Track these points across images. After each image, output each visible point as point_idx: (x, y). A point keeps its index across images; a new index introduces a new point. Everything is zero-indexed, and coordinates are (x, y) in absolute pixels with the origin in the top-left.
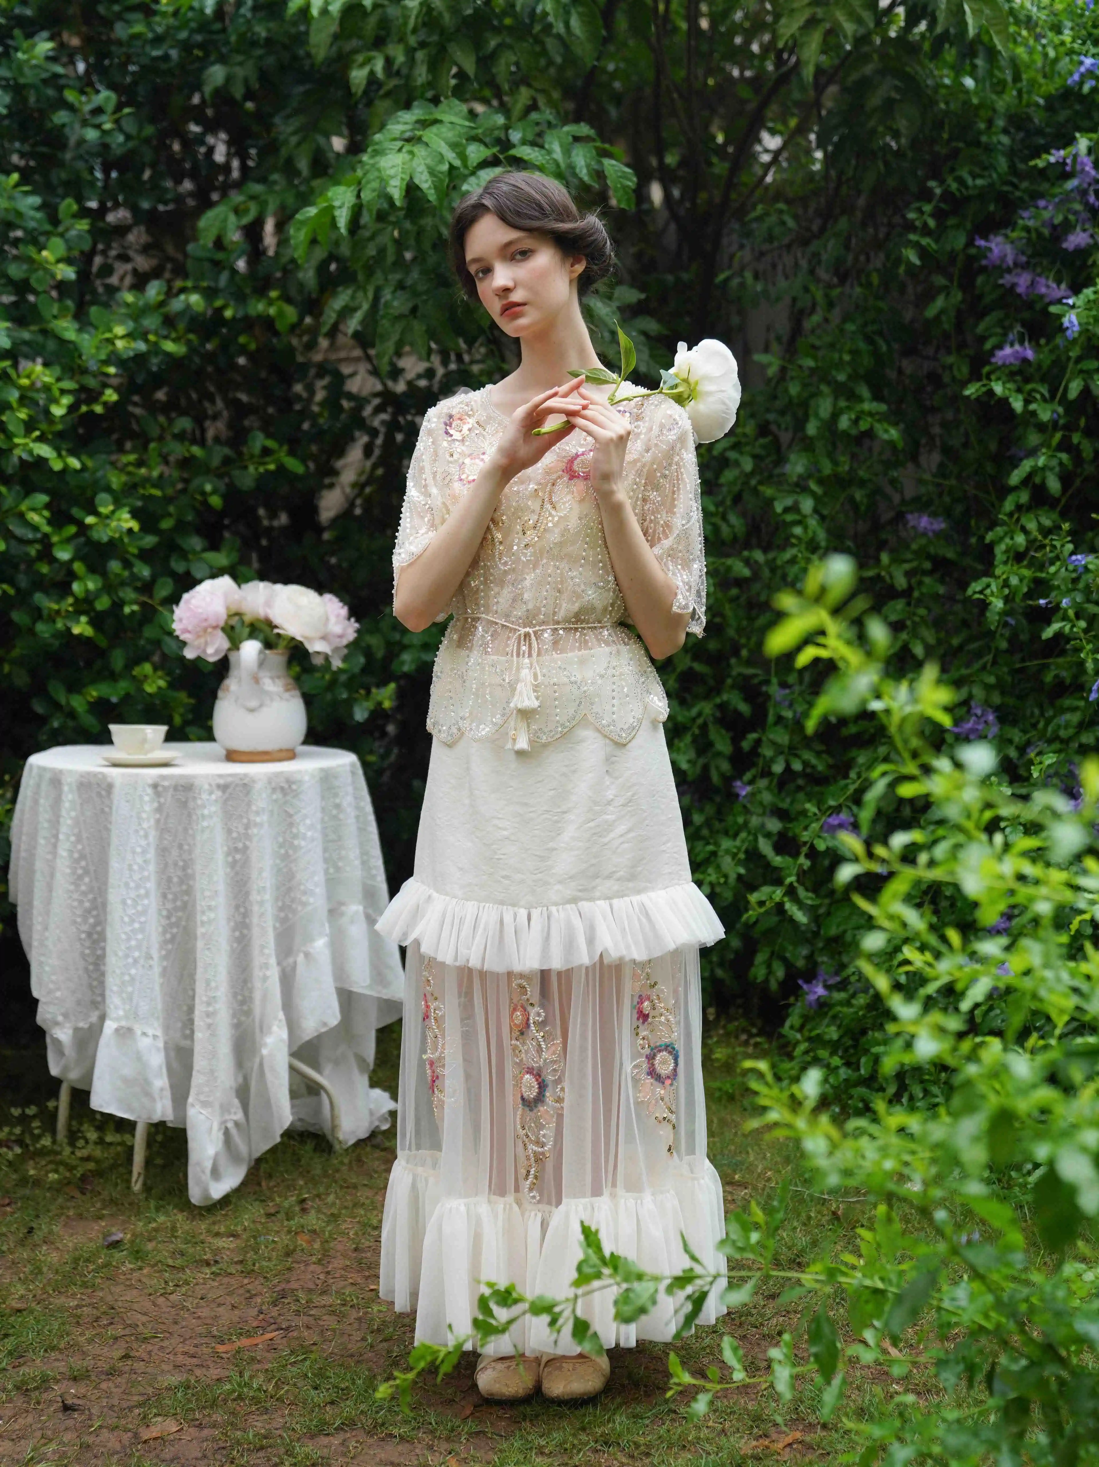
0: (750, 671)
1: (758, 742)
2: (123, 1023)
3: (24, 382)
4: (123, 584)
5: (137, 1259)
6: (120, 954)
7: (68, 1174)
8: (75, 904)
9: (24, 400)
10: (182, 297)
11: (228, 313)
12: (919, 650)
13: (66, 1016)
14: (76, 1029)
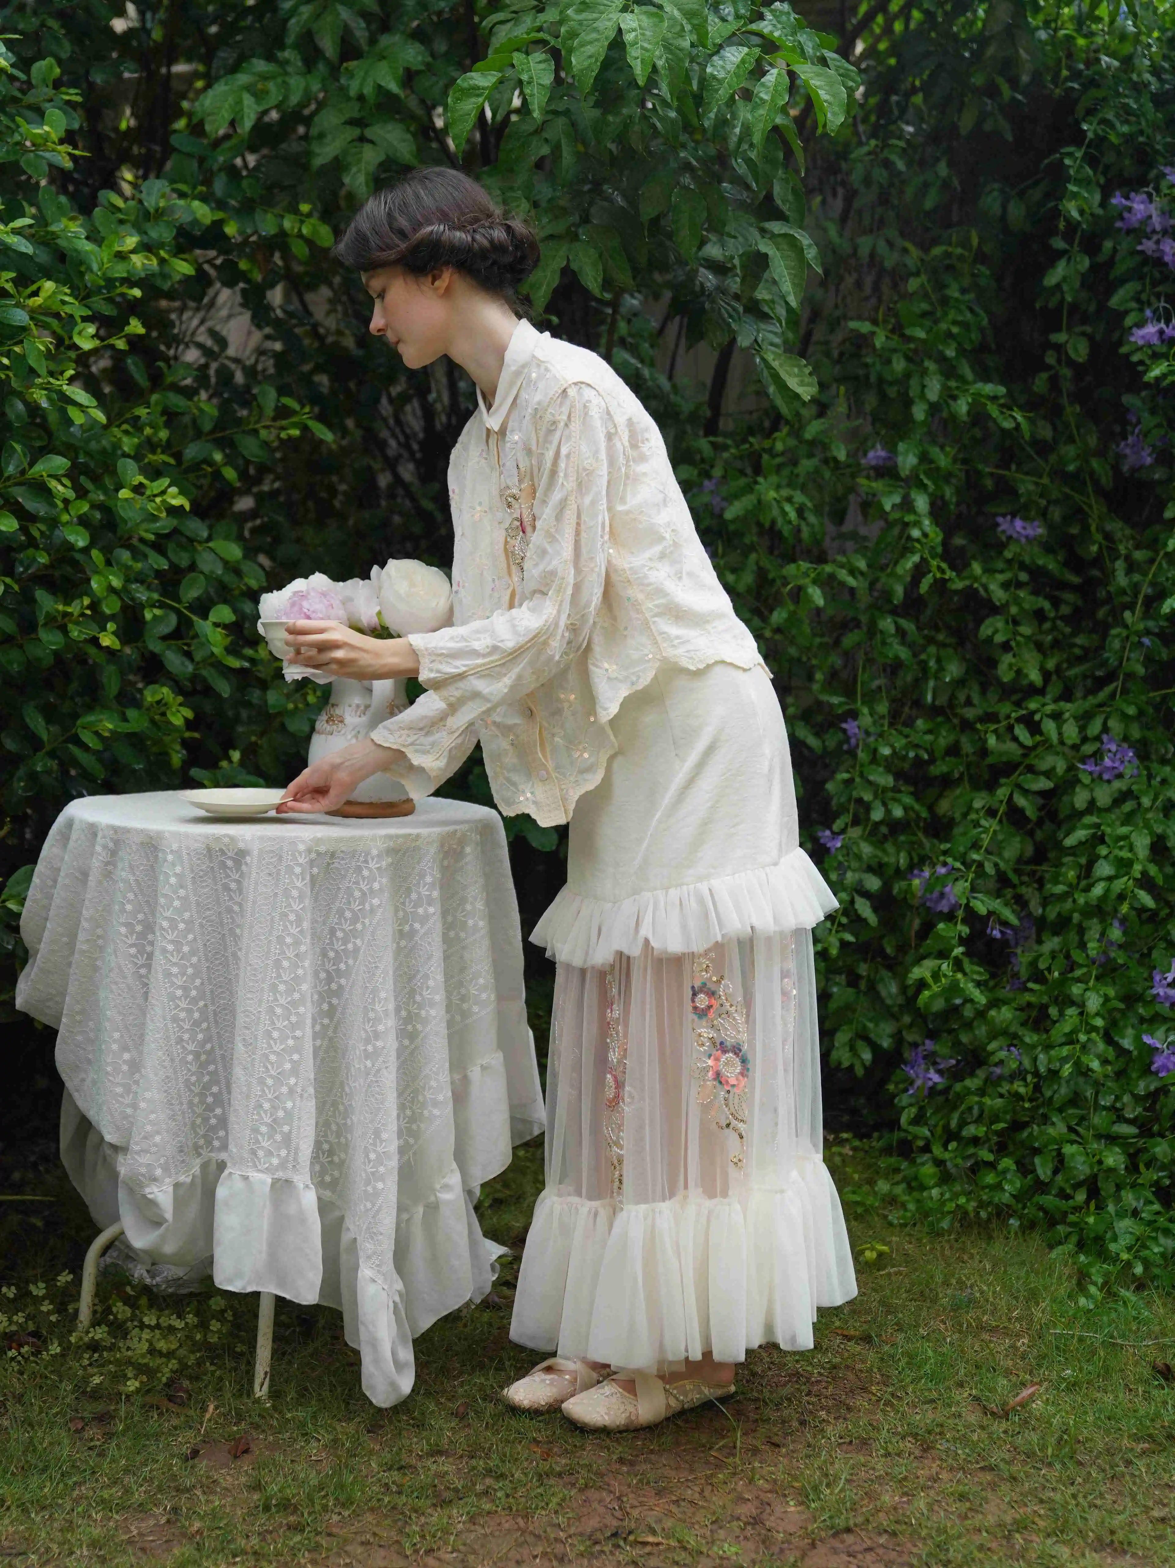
11: (229, 230)
12: (1035, 676)
13: (166, 1169)
14: (177, 1186)
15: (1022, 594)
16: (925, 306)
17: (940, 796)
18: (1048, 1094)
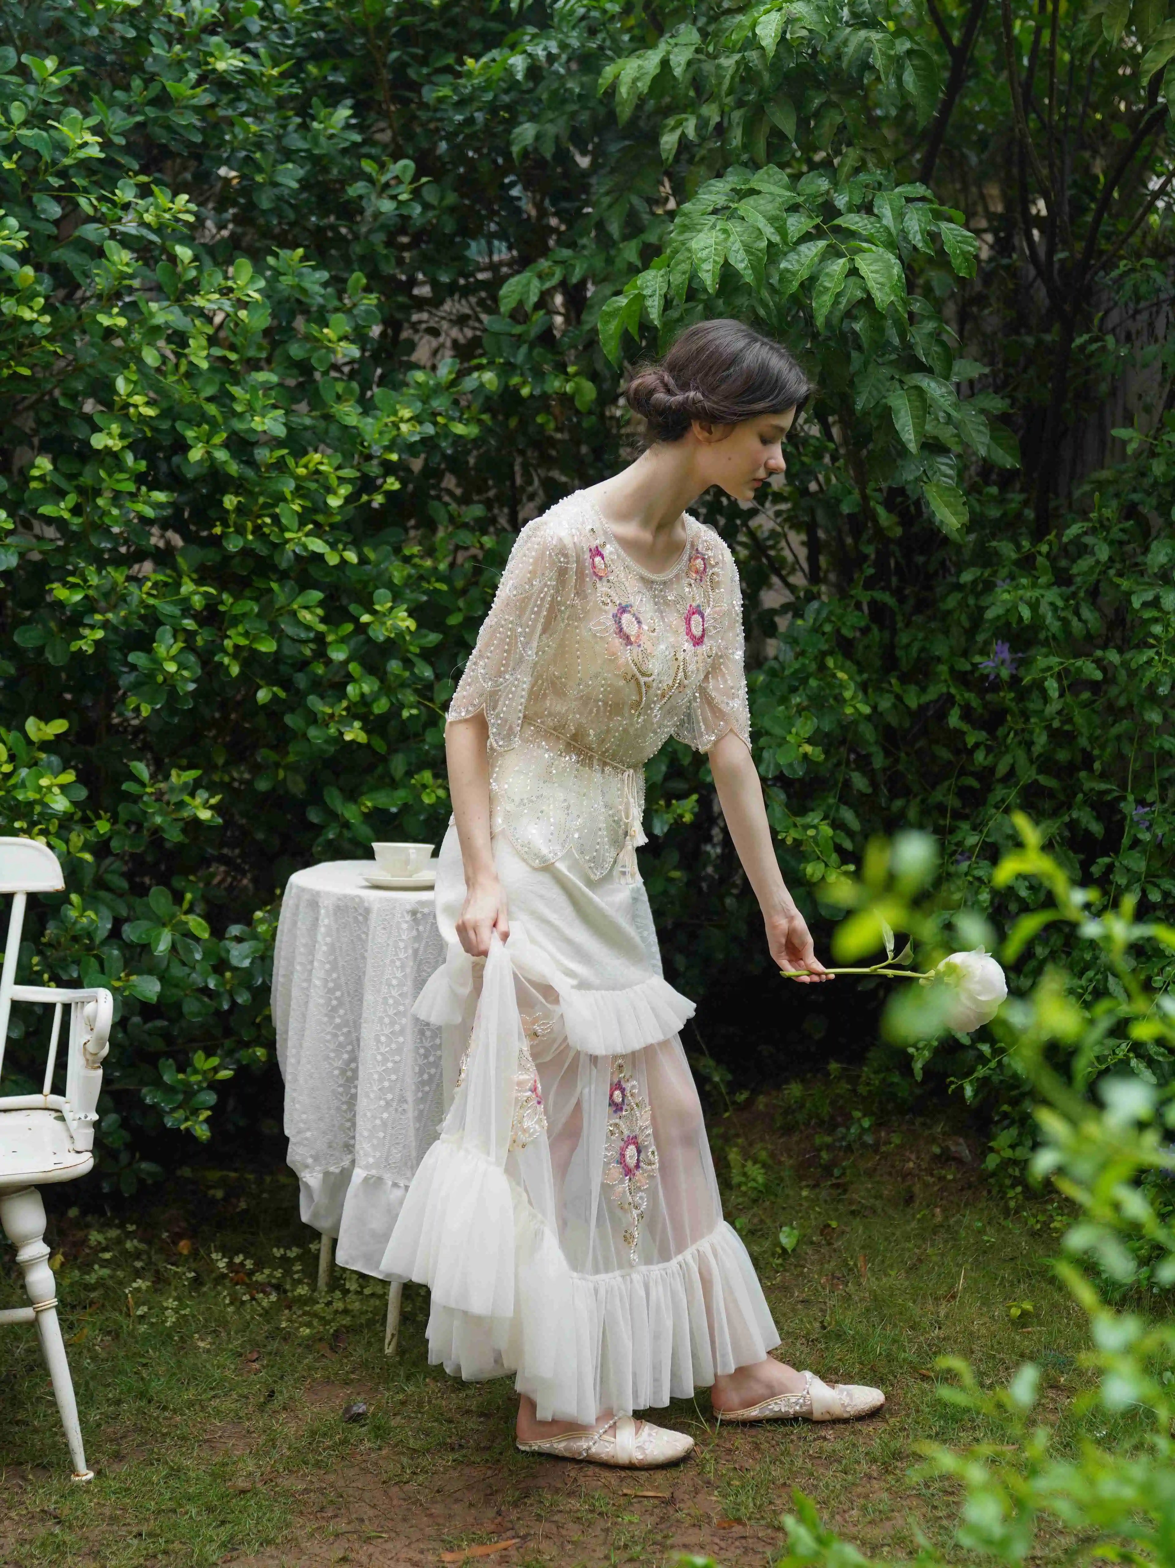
0: (1103, 786)
1: (1110, 868)
2: (374, 1172)
3: (301, 471)
4: (403, 685)
5: (377, 1437)
6: (372, 1096)
7: (321, 1328)
8: (328, 1037)
9: (300, 491)
10: (475, 375)
11: (525, 391)
13: (316, 1158)
14: (327, 1174)
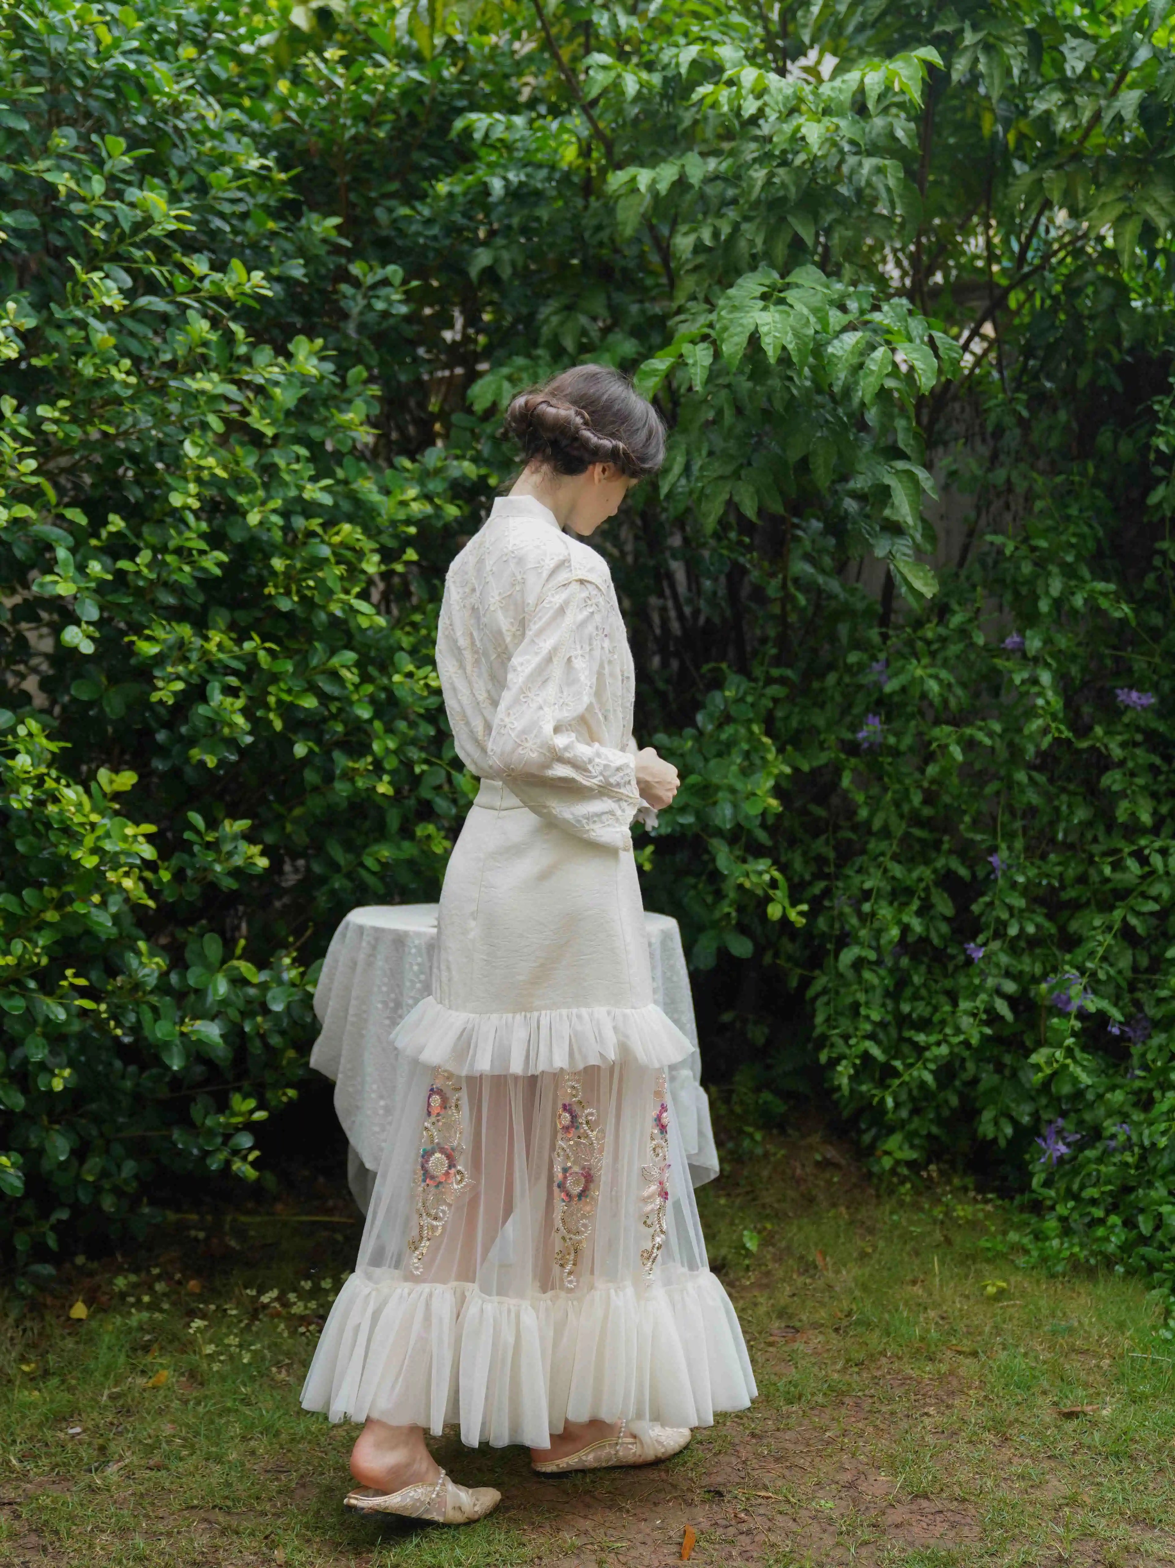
1: (990, 905)
3: (335, 540)
9: (336, 558)
10: (458, 463)
11: (492, 481)
12: (1146, 818)
15: (1138, 751)
16: (1050, 522)
17: (1071, 917)
18: (1152, 1163)
